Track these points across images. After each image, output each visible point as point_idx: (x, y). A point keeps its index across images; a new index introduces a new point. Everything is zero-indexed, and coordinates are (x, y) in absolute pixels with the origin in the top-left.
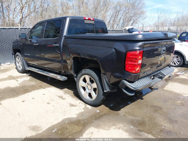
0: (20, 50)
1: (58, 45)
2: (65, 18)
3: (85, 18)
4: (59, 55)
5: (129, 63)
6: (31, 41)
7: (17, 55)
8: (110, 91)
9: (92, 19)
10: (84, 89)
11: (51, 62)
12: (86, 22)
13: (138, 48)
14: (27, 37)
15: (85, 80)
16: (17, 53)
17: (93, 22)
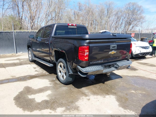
0: (30, 46)
1: (48, 42)
2: (54, 25)
3: (69, 24)
4: (48, 49)
5: (81, 54)
6: (37, 40)
7: (29, 50)
8: (73, 73)
9: (74, 25)
10: (60, 72)
11: (40, 53)
12: (69, 27)
13: (86, 44)
14: (34, 38)
15: (61, 66)
16: (30, 48)
17: (75, 27)
